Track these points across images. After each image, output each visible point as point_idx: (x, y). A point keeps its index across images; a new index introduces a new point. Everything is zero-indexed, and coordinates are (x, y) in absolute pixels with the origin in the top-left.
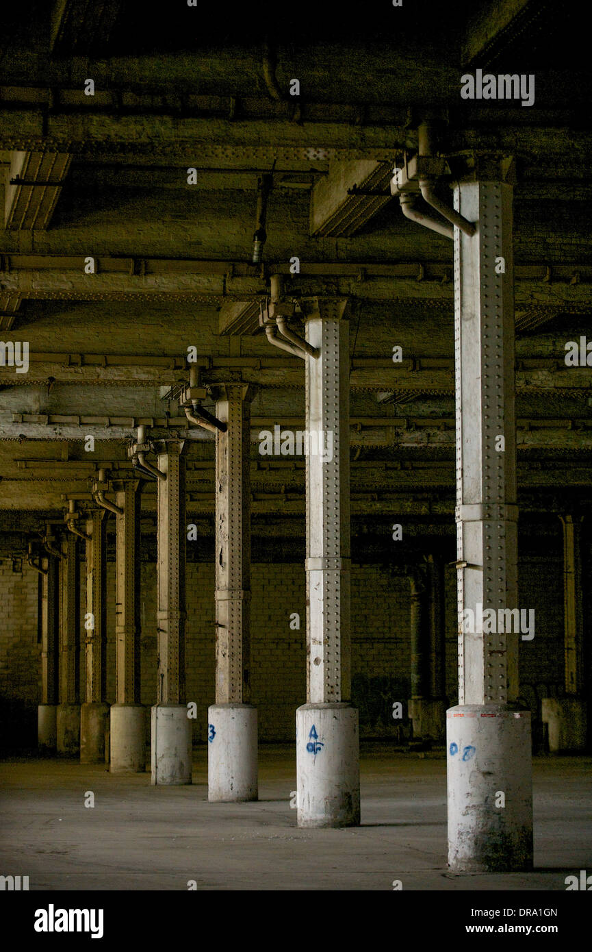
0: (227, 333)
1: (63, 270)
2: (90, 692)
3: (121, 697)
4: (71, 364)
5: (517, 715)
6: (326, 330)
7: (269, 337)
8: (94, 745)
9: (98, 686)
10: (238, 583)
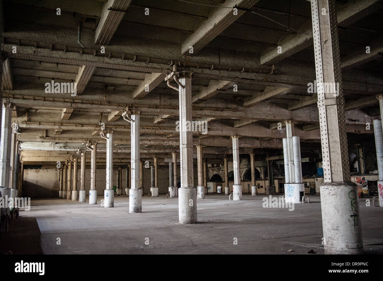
0: (94, 135)
1: (70, 126)
2: (69, 189)
3: (74, 189)
4: (69, 140)
5: (140, 190)
6: (110, 135)
7: (101, 136)
8: (69, 197)
9: (70, 188)
10: (94, 172)
